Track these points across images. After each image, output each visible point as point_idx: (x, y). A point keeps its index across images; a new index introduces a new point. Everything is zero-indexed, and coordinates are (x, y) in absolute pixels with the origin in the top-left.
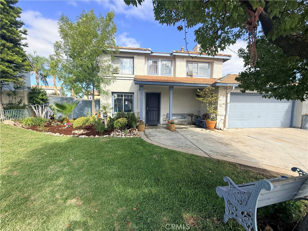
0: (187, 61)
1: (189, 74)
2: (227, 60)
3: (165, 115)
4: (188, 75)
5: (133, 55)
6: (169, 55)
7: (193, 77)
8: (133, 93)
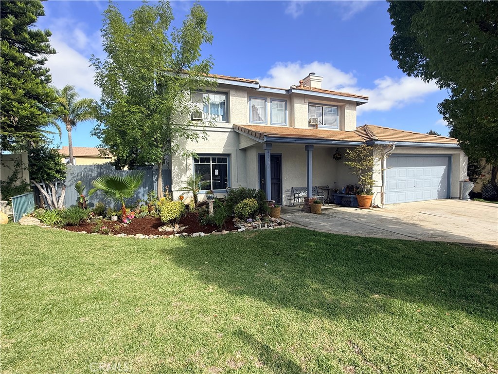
0: (309, 103)
1: (312, 123)
2: (362, 103)
3: (289, 191)
4: (310, 125)
5: (228, 90)
6: (284, 92)
7: (319, 128)
8: (229, 155)
